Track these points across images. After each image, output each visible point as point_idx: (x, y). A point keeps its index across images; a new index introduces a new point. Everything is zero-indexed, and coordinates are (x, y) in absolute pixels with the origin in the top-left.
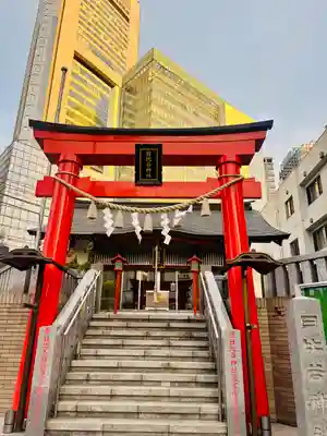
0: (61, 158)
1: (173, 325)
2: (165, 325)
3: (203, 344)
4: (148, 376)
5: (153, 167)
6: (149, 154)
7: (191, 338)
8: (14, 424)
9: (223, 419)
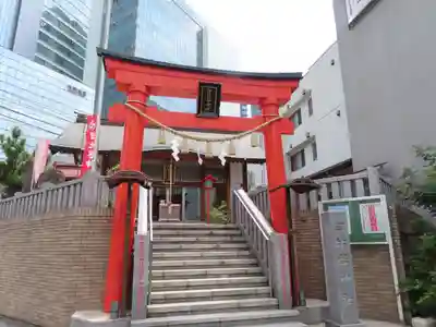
0: (132, 88)
8: (117, 312)
9: (273, 296)
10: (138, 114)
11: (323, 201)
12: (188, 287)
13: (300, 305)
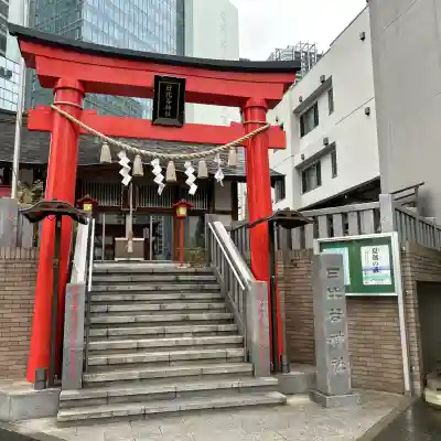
0: (59, 84)
1: (182, 278)
2: (173, 278)
3: (216, 296)
4: (169, 329)
5: (173, 105)
6: (169, 88)
7: (203, 291)
8: (45, 381)
9: (248, 360)
10: (70, 121)
11: (321, 239)
12: (139, 349)
13: (282, 371)
